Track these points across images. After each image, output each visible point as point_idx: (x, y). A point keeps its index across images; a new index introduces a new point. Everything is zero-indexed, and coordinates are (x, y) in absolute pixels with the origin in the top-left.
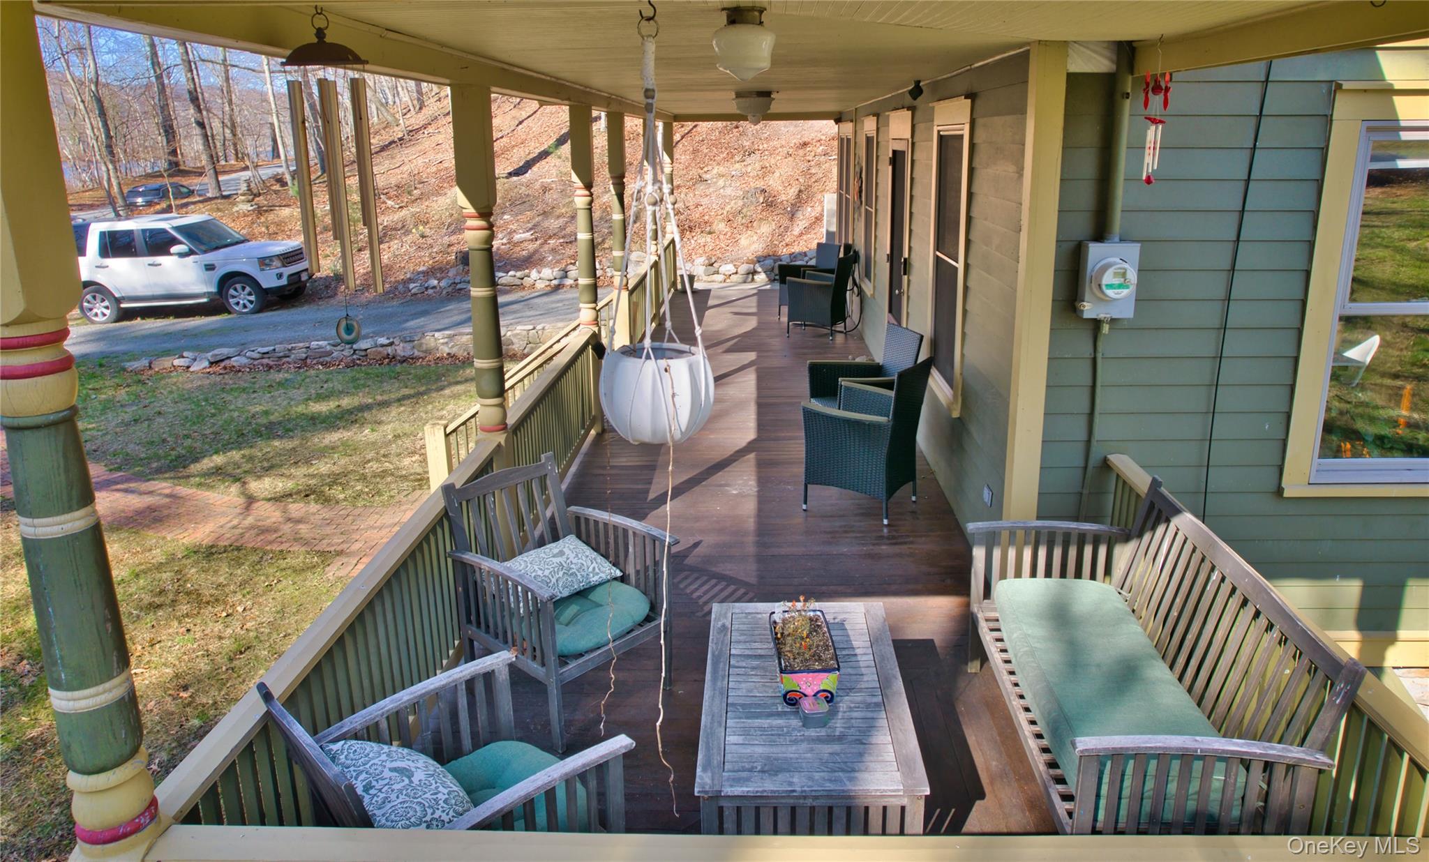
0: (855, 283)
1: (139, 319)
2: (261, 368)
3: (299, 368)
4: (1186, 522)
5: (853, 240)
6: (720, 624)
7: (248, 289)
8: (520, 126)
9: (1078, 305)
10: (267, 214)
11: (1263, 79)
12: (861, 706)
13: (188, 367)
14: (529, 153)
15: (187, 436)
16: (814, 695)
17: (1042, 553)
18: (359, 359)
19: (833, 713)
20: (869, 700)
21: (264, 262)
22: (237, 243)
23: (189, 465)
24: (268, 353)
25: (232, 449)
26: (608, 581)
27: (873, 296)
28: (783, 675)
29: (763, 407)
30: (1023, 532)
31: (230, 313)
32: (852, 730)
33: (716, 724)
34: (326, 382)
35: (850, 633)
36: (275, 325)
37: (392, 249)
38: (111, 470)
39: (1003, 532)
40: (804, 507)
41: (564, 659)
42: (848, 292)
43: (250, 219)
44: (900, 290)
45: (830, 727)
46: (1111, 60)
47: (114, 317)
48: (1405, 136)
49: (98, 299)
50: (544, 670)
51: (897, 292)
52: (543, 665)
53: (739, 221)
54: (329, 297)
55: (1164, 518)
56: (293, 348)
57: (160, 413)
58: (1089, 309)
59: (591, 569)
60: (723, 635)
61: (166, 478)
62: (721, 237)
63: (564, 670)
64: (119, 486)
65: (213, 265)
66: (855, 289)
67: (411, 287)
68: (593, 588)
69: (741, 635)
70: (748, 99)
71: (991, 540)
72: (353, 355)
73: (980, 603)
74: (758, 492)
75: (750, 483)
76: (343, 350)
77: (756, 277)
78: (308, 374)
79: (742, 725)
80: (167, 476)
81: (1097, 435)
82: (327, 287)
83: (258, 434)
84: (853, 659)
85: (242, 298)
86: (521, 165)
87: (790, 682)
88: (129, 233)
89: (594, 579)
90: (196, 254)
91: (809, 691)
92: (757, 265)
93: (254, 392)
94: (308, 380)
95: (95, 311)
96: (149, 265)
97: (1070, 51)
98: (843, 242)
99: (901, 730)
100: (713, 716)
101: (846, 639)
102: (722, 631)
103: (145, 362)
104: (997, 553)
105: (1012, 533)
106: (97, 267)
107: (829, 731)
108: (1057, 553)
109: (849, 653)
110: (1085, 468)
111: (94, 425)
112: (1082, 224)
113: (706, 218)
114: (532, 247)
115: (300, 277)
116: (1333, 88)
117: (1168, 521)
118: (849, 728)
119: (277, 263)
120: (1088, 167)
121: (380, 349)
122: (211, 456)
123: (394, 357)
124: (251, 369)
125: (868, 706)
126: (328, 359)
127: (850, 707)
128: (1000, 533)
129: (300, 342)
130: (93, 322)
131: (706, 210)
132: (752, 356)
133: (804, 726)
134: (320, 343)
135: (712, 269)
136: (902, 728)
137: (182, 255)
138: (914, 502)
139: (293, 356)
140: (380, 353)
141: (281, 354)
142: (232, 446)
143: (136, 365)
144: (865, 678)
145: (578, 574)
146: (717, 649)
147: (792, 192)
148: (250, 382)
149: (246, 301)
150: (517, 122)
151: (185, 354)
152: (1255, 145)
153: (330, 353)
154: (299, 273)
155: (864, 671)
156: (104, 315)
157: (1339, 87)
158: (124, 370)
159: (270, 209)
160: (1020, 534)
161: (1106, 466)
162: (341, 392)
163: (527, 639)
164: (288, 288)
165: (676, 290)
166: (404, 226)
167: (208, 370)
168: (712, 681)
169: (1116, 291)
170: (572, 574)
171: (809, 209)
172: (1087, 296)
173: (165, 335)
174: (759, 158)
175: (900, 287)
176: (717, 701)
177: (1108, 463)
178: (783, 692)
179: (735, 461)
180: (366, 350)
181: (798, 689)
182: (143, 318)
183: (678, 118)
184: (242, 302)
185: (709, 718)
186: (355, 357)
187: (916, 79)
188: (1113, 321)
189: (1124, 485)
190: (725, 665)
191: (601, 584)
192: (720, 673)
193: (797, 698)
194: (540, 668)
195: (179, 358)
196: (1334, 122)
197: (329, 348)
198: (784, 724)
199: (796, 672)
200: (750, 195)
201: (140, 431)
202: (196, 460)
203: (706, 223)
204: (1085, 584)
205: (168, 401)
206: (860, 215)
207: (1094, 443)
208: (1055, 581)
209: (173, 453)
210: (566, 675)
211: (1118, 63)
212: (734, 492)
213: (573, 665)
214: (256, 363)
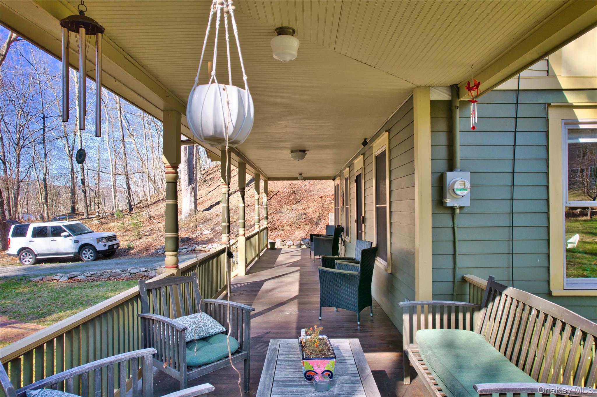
0: (342, 240)
1: (43, 263)
2: (90, 280)
3: (107, 280)
4: (510, 291)
5: (341, 223)
6: (273, 347)
7: (91, 251)
8: (209, 193)
9: (444, 200)
10: (104, 225)
11: (515, 102)
12: (348, 381)
13: (58, 280)
14: (212, 203)
15: (49, 305)
16: (322, 374)
17: (438, 317)
18: (132, 277)
19: (332, 384)
20: (353, 379)
21: (99, 240)
22: (89, 232)
23: (46, 316)
24: (94, 274)
25: (68, 310)
26: (219, 333)
27: (350, 242)
28: (304, 361)
29: (301, 284)
30: (428, 306)
31: (82, 261)
32: (343, 392)
33: (266, 389)
34: (116, 285)
35: (342, 351)
36: (100, 265)
37: (153, 238)
38: (10, 319)
39: (417, 306)
40: (320, 318)
41: (190, 367)
42: (339, 244)
43: (97, 226)
44: (361, 231)
45: (331, 391)
46: (449, 95)
47: (33, 262)
48: (582, 126)
49: (28, 255)
50: (179, 373)
51: (360, 232)
52: (179, 370)
53: (295, 225)
54: (125, 256)
55: (498, 292)
56: (105, 272)
57: (40, 296)
58: (449, 202)
59: (210, 326)
60: (274, 351)
61: (34, 322)
62: (287, 231)
63: (190, 373)
64: (11, 325)
65: (78, 241)
66: (342, 243)
67: (159, 251)
68: (211, 336)
69: (284, 351)
70: (296, 153)
71: (412, 311)
72: (130, 275)
73: (408, 345)
74: (299, 313)
75: (295, 310)
76: (126, 273)
77: (301, 246)
78: (110, 282)
79: (281, 390)
80: (35, 321)
81: (459, 264)
82: (124, 252)
83: (82, 304)
84: (344, 361)
85: (88, 255)
86: (208, 207)
87: (308, 365)
88: (45, 228)
89: (212, 331)
90: (72, 236)
91: (319, 371)
92: (302, 241)
93: (85, 288)
94: (109, 284)
95: (25, 260)
96: (51, 240)
97: (431, 91)
98: (337, 224)
99: (371, 392)
100: (265, 386)
101: (339, 353)
102: (274, 350)
103: (40, 278)
104: (415, 317)
105: (422, 307)
106: (30, 241)
107: (330, 393)
108: (445, 317)
109: (341, 359)
110: (454, 282)
111: (9, 302)
112: (442, 165)
113: (282, 224)
114: (210, 237)
115: (113, 247)
116: (547, 106)
117: (501, 294)
118: (342, 391)
119: (104, 240)
120: (443, 139)
121: (142, 273)
122: (58, 313)
123: (147, 277)
124: (85, 281)
125: (352, 381)
126: (119, 277)
127: (342, 382)
128: (416, 307)
129: (108, 270)
130: (24, 264)
131: (281, 222)
132: (298, 268)
133: (316, 390)
134: (117, 270)
135: (283, 243)
136: (372, 391)
137: (65, 236)
138: (372, 316)
139: (104, 276)
140: (141, 275)
141: (99, 275)
142: (69, 309)
143: (37, 279)
144: (350, 369)
145: (203, 327)
146: (270, 358)
147: (317, 215)
148: (84, 285)
149: (89, 256)
150: (208, 192)
151: (58, 274)
152: (516, 130)
153: (120, 275)
154: (113, 245)
155: (349, 366)
156: (29, 261)
157: (549, 105)
158: (31, 281)
159: (106, 223)
160: (426, 307)
161: (464, 280)
162: (122, 289)
163: (172, 358)
164: (108, 251)
165: (268, 248)
166: (159, 229)
167: (67, 281)
168: (266, 370)
169: (461, 192)
170: (200, 327)
171: (323, 220)
172: (448, 196)
173: (52, 268)
174: (303, 203)
175: (361, 229)
176: (268, 379)
177: (465, 279)
178: (304, 372)
179: (288, 302)
180: (136, 273)
181: (312, 369)
182: (45, 263)
183: (270, 179)
184: (88, 256)
185: (263, 387)
186: (131, 276)
187: (365, 138)
188: (461, 208)
189: (474, 286)
190: (274, 364)
191: (215, 335)
192: (271, 367)
193: (312, 375)
194: (177, 372)
195: (55, 276)
196: (549, 120)
197: (120, 272)
198: (305, 390)
199: (311, 359)
200: (299, 215)
201: (29, 304)
202: (50, 314)
203: (281, 226)
204: (460, 331)
205: (46, 292)
206: (344, 212)
207: (457, 268)
208: (445, 330)
209: (41, 312)
210: (191, 375)
211: (452, 96)
212: (288, 313)
213: (195, 371)
214: (88, 278)
